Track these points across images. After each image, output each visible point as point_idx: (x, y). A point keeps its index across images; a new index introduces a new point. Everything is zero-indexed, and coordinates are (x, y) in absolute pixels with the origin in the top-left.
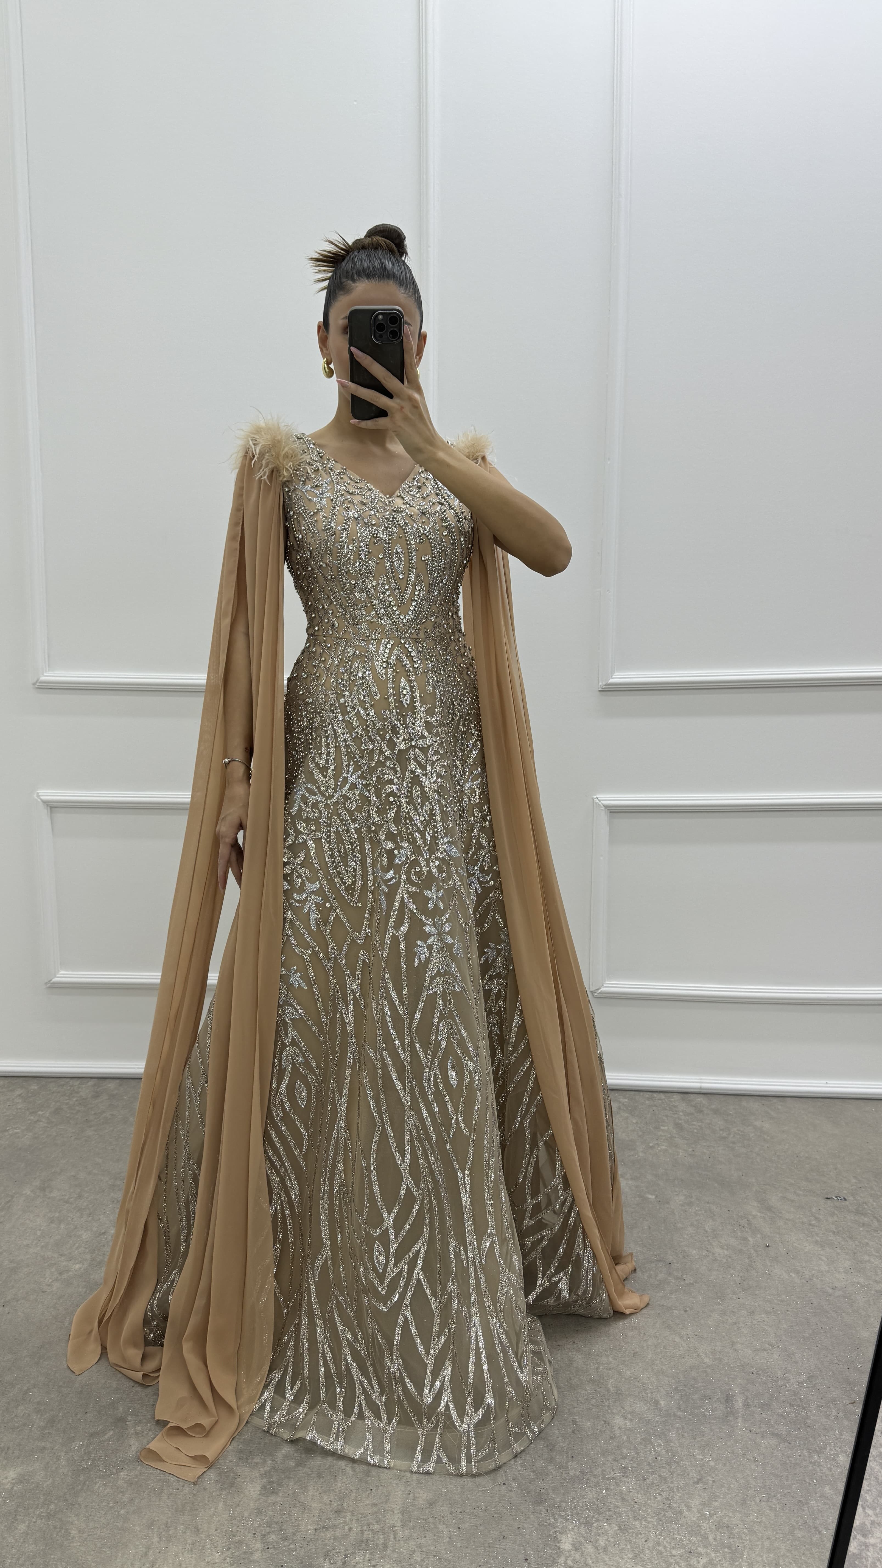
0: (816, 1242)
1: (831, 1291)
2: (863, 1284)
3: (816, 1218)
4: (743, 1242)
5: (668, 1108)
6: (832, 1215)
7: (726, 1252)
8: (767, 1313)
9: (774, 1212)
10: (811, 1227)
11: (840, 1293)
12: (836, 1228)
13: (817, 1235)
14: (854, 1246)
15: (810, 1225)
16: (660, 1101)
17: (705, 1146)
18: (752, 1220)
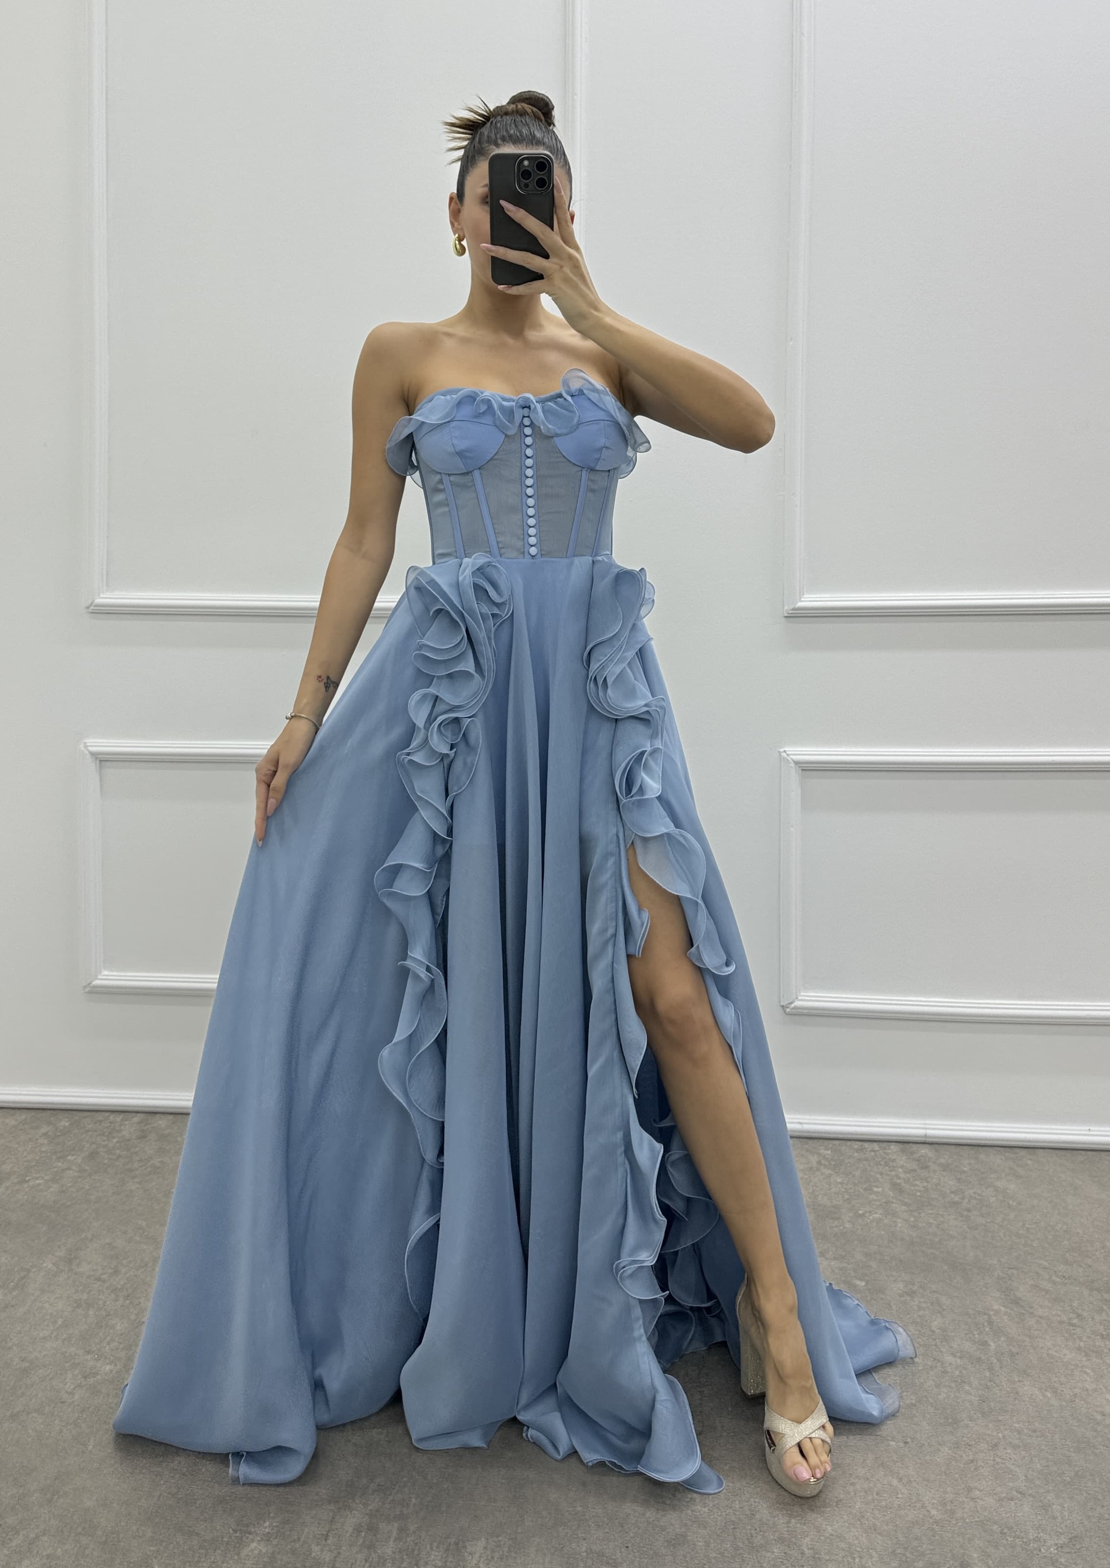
5: (882, 1163)
15: (1072, 1325)
16: (873, 1154)
17: (931, 1214)
18: (994, 1318)
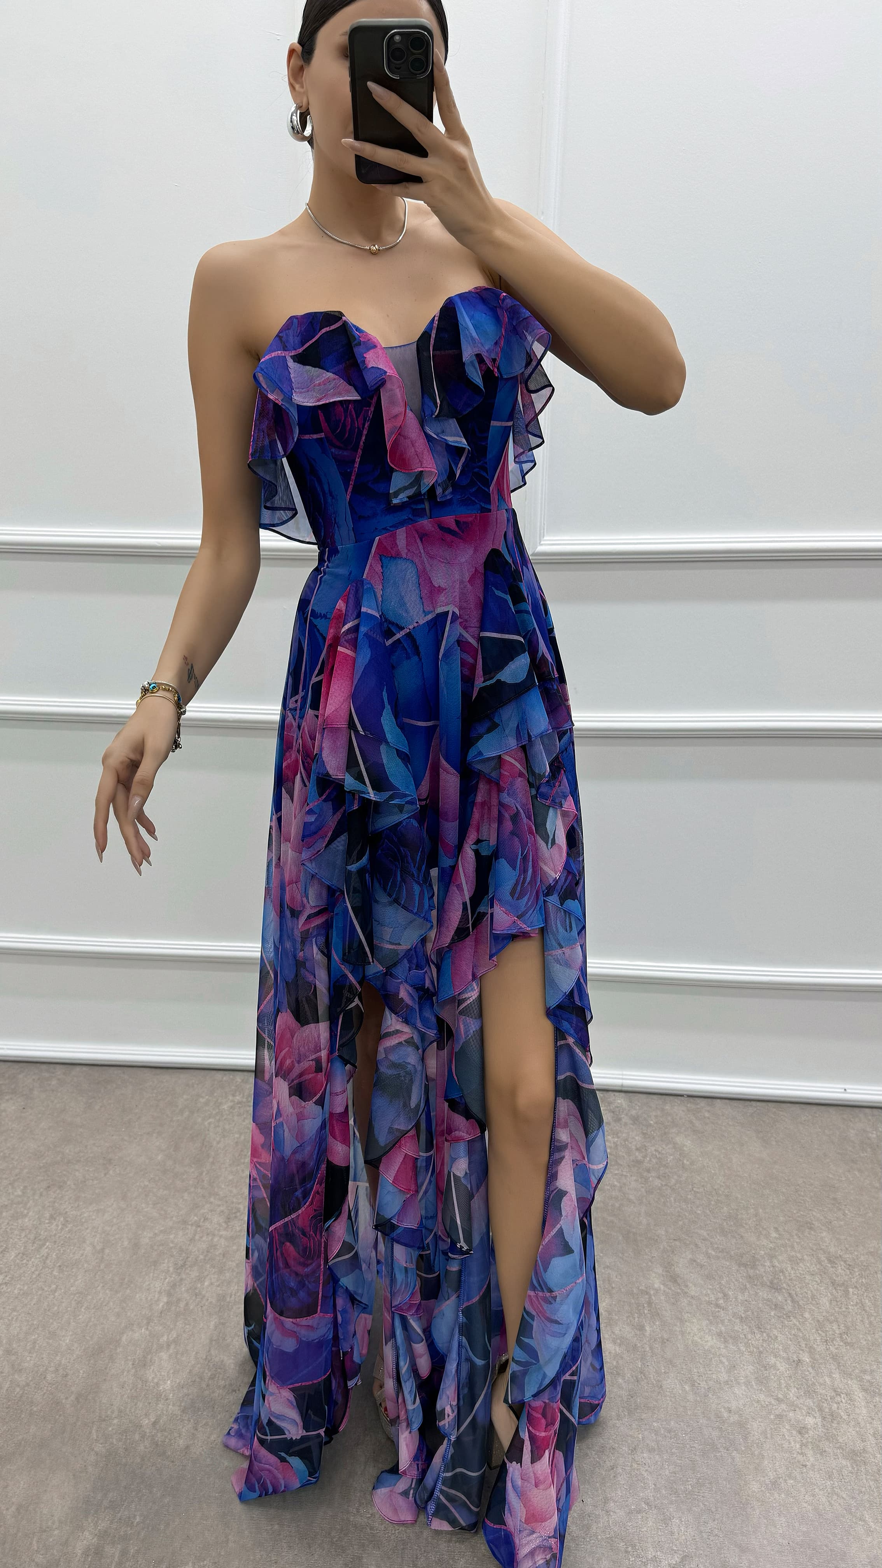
0: (720, 1334)
1: (726, 1415)
2: (763, 1403)
3: (725, 1295)
4: (638, 1333)
6: (744, 1289)
7: (617, 1349)
8: (651, 1450)
9: (679, 1285)
10: (717, 1310)
11: (734, 1418)
12: (745, 1311)
13: (722, 1322)
14: (761, 1341)
15: (717, 1306)
18: (653, 1297)
